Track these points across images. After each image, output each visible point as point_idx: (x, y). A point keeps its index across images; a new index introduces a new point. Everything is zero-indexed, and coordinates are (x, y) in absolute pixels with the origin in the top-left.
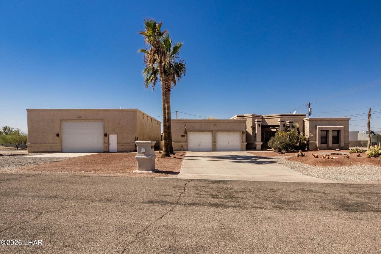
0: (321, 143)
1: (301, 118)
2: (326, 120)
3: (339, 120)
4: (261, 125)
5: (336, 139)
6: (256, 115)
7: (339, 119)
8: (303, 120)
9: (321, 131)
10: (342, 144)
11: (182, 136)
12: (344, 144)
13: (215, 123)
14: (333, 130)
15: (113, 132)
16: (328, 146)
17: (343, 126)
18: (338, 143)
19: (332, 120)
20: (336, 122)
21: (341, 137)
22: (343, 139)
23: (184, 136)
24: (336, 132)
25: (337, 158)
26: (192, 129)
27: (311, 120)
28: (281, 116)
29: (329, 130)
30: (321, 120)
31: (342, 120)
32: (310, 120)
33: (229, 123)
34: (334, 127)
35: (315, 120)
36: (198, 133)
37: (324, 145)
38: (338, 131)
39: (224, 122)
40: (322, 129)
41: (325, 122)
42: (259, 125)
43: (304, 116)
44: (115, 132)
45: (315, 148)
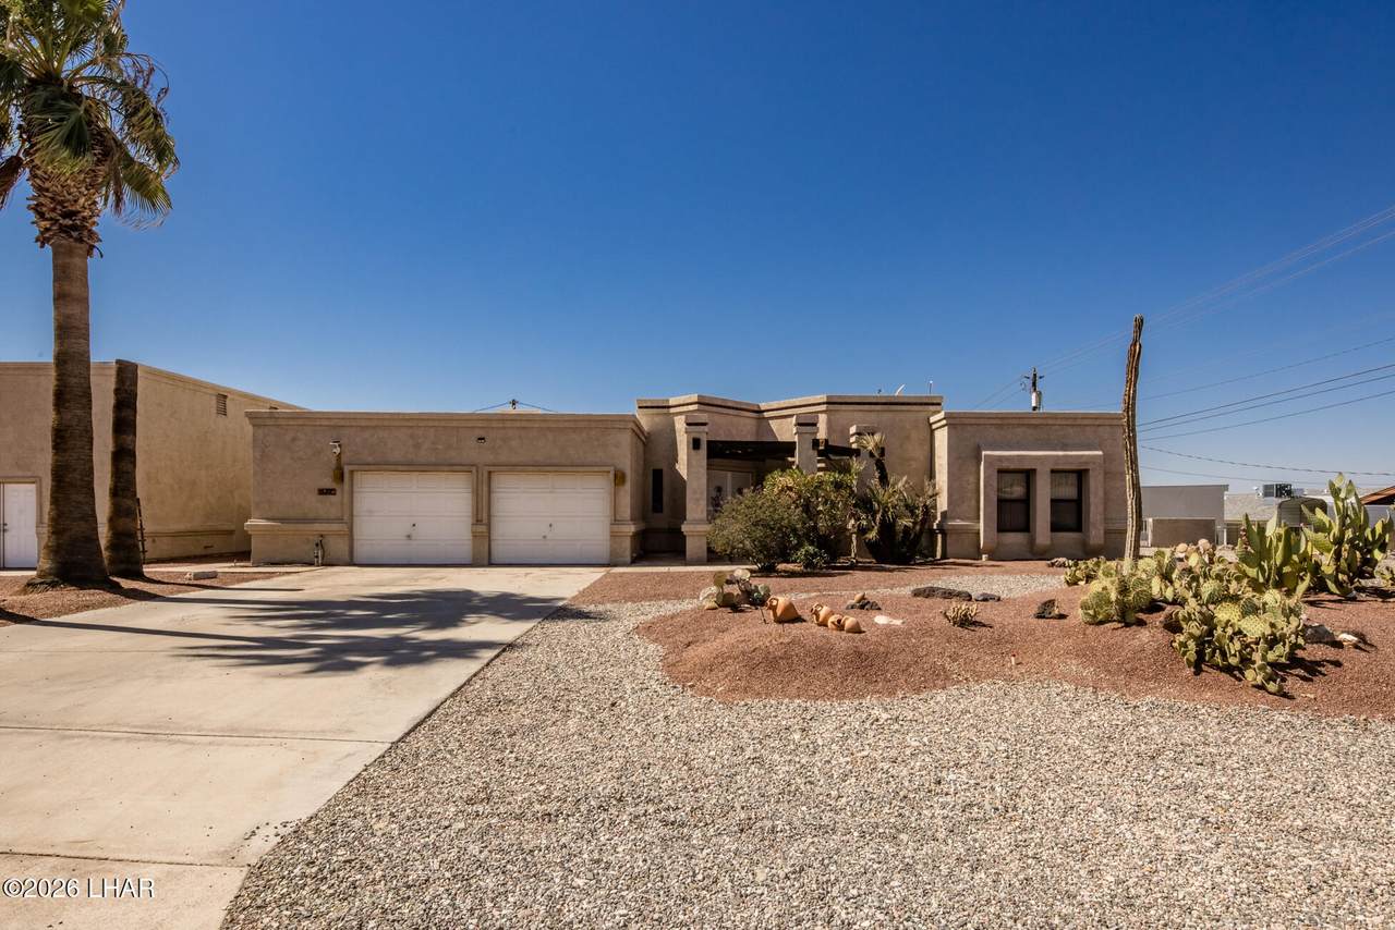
0: (1001, 529)
1: (924, 415)
2: (1026, 422)
3: (1086, 422)
4: (709, 442)
5: (1070, 515)
6: (719, 403)
7: (1085, 417)
8: (931, 425)
9: (1000, 471)
10: (1096, 535)
11: (322, 492)
12: (1107, 532)
13: (485, 429)
14: (1053, 471)
15: (20, 473)
16: (1032, 541)
17: (1101, 453)
18: (1078, 527)
19: (1050, 422)
20: (1071, 430)
21: (1092, 499)
22: (1101, 508)
23: (330, 492)
24: (1073, 479)
25: (898, 622)
26: (370, 459)
27: (954, 422)
28: (831, 407)
29: (1035, 470)
30: (999, 422)
31: (1097, 422)
32: (952, 421)
33: (549, 428)
34: (1061, 453)
35: (973, 421)
36: (405, 476)
37: (1014, 539)
38: (1081, 475)
39: (524, 424)
40: (1005, 465)
41: (1019, 430)
42: (696, 444)
43: (932, 408)
44: (29, 474)
45: (972, 550)
